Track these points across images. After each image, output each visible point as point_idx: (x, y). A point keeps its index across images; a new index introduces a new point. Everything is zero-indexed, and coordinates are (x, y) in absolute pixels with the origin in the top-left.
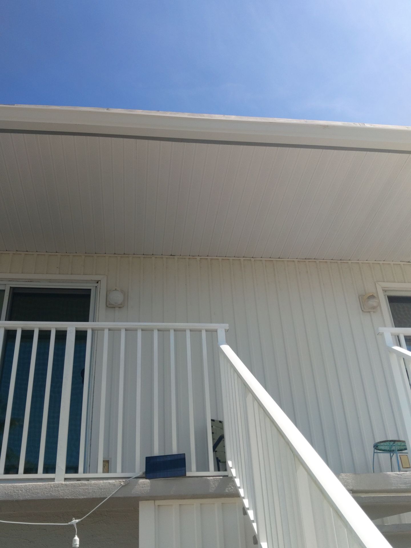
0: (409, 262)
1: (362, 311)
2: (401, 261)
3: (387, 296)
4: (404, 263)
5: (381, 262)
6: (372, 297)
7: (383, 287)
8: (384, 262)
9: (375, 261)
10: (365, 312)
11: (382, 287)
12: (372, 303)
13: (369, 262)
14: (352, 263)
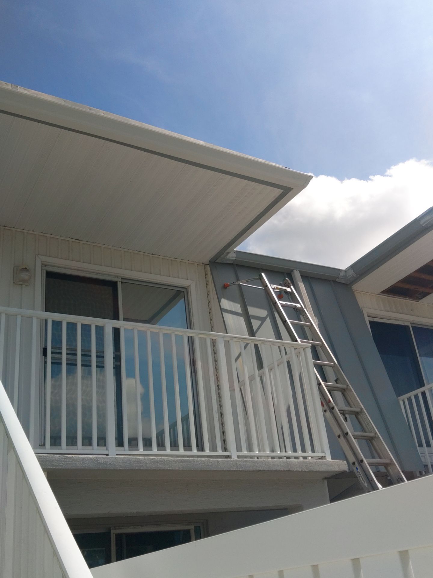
0: (78, 240)
1: (14, 282)
2: (69, 238)
3: (46, 271)
4: (73, 240)
5: (49, 236)
6: (25, 269)
7: (44, 262)
8: (52, 236)
9: (42, 233)
10: (16, 284)
11: (42, 261)
12: (24, 276)
13: (35, 233)
14: (16, 231)
